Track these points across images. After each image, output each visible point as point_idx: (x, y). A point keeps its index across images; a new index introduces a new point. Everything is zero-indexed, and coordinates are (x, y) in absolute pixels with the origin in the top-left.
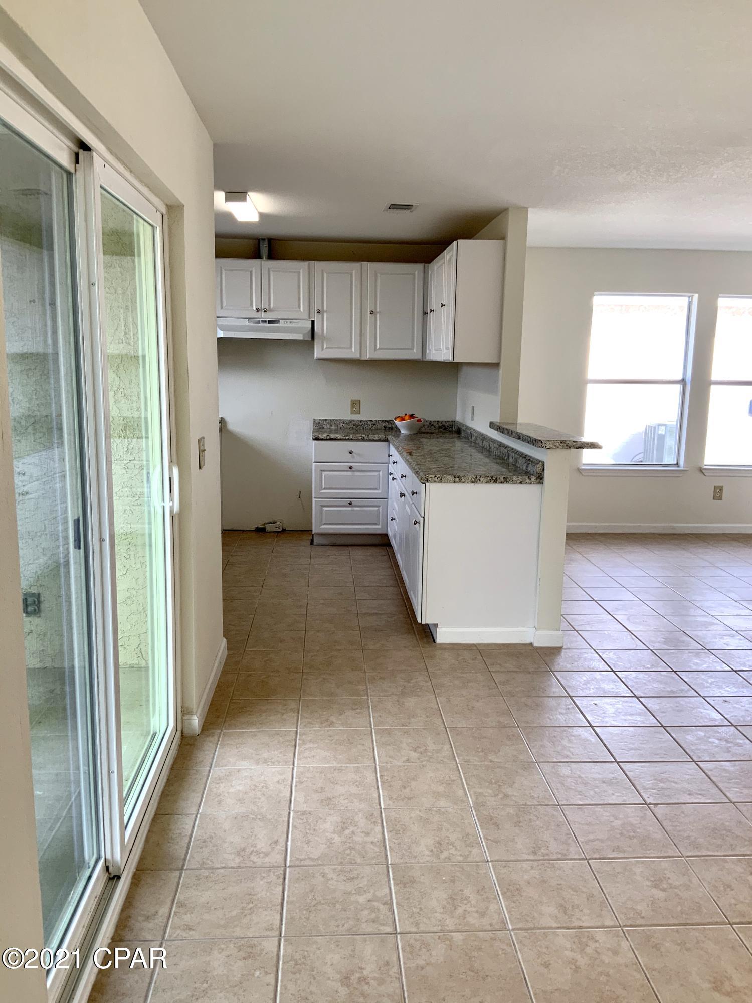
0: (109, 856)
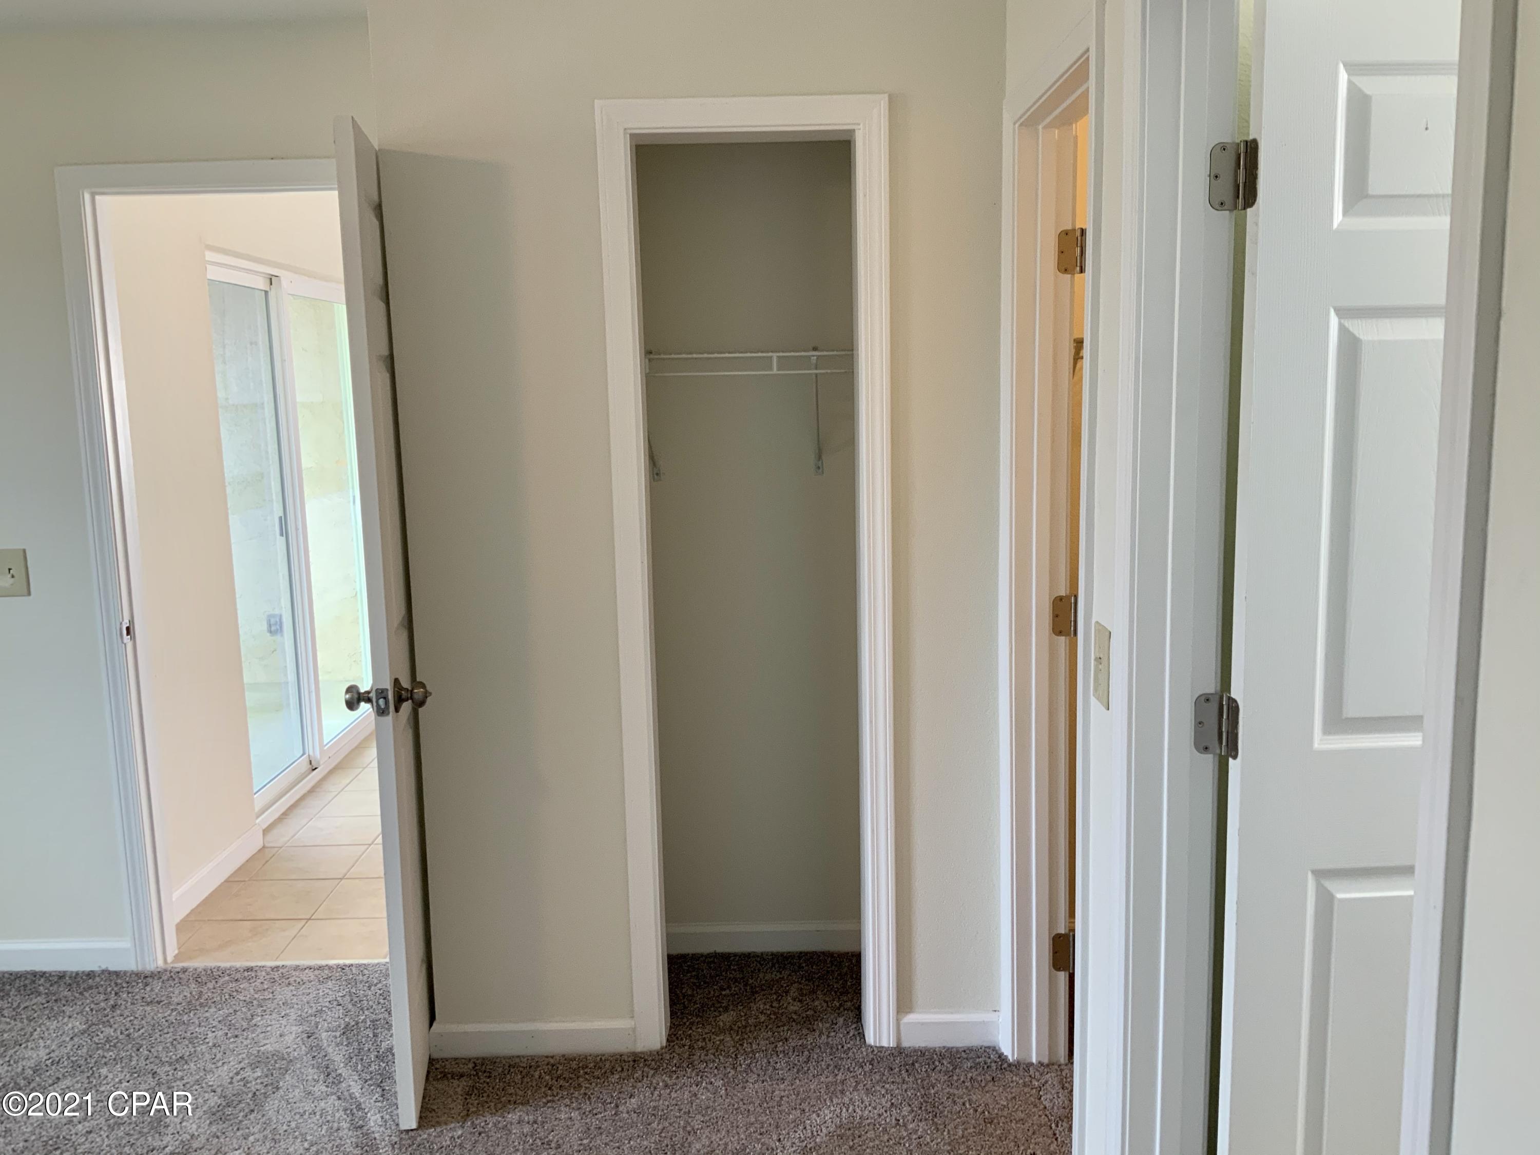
0: (311, 753)
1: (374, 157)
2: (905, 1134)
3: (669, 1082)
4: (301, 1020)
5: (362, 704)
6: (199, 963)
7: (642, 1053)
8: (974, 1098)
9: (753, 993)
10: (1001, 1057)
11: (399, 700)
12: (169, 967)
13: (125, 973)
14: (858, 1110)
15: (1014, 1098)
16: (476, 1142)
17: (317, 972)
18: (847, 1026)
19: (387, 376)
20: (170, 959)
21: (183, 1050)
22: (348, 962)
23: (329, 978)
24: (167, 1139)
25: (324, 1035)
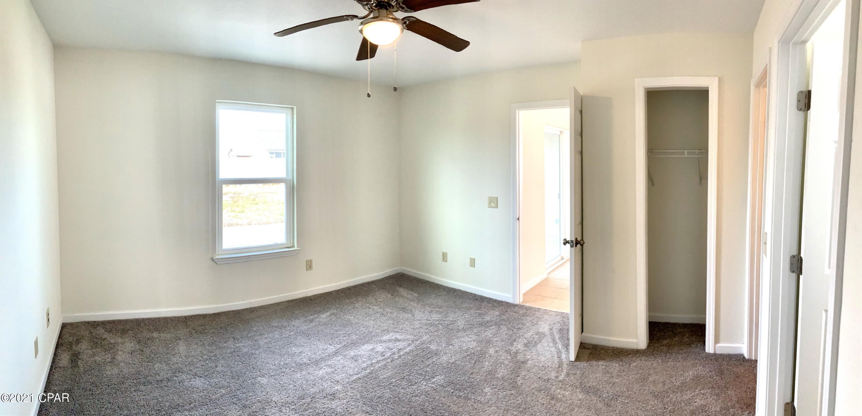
1: (580, 98)
2: (712, 380)
3: (646, 359)
4: (549, 325)
5: (567, 244)
6: (528, 305)
7: (640, 350)
8: (734, 370)
9: (675, 335)
10: (744, 357)
11: (577, 244)
12: (520, 304)
13: (510, 303)
14: (700, 372)
15: (746, 370)
16: (590, 368)
17: (555, 313)
18: (701, 346)
19: (580, 157)
20: (521, 302)
21: (520, 326)
22: (563, 312)
23: (558, 315)
24: (513, 348)
25: (554, 330)
